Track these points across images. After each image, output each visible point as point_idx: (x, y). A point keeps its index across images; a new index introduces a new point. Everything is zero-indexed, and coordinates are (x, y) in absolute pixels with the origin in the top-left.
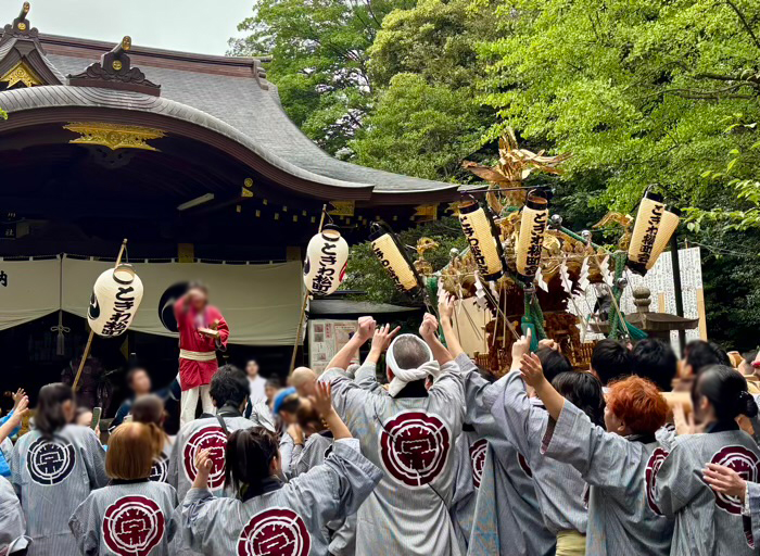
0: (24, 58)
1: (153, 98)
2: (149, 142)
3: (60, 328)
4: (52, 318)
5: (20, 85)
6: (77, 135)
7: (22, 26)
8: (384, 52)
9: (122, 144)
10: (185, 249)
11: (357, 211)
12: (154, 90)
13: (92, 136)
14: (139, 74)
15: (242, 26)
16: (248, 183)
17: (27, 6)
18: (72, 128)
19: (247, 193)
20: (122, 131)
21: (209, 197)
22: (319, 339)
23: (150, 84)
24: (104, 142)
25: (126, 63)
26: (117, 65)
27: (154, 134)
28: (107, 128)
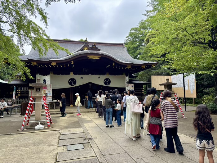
0: (86, 46)
1: (99, 51)
2: (99, 58)
3: (90, 84)
4: (89, 83)
5: (86, 50)
6: (89, 57)
7: (86, 41)
8: (147, 40)
9: (95, 58)
10: (107, 73)
11: (131, 67)
12: (100, 50)
13: (91, 57)
14: (97, 48)
15: (126, 37)
16: (114, 63)
17: (86, 38)
18: (88, 56)
19: (113, 65)
20: (95, 56)
21: (109, 66)
22: (127, 87)
23: (99, 49)
24: (93, 58)
25: (95, 46)
26: (94, 47)
27: (100, 57)
28: (93, 56)
